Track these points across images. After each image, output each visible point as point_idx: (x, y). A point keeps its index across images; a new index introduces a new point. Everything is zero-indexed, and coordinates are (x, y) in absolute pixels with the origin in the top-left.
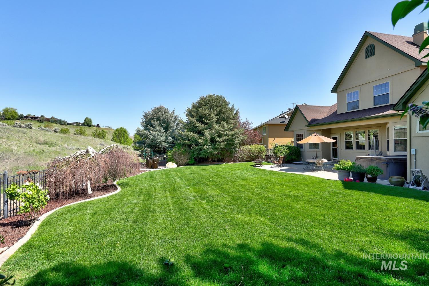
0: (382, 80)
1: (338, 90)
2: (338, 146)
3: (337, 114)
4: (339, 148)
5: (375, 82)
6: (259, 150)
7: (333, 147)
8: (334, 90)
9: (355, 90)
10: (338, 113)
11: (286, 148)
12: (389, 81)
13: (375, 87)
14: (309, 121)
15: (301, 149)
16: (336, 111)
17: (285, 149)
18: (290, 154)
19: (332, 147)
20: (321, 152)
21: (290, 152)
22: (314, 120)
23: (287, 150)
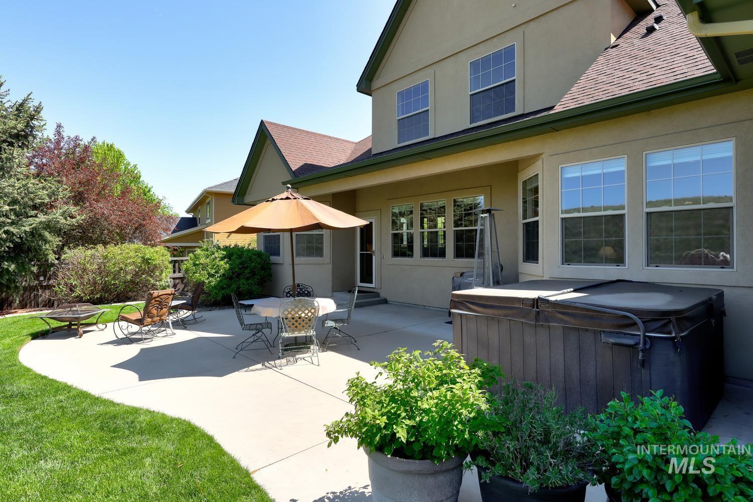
0: (495, 40)
1: (377, 83)
2: (374, 249)
3: (373, 154)
4: (376, 253)
5: (475, 48)
6: (139, 260)
7: (361, 250)
8: (366, 85)
9: (418, 79)
10: (373, 152)
11: (219, 254)
12: (513, 40)
13: (475, 65)
14: (293, 170)
15: (274, 259)
16: (370, 150)
17: (216, 258)
18: (230, 277)
19: (358, 252)
20: (330, 267)
21: (231, 269)
22: (308, 168)
23: (222, 263)
